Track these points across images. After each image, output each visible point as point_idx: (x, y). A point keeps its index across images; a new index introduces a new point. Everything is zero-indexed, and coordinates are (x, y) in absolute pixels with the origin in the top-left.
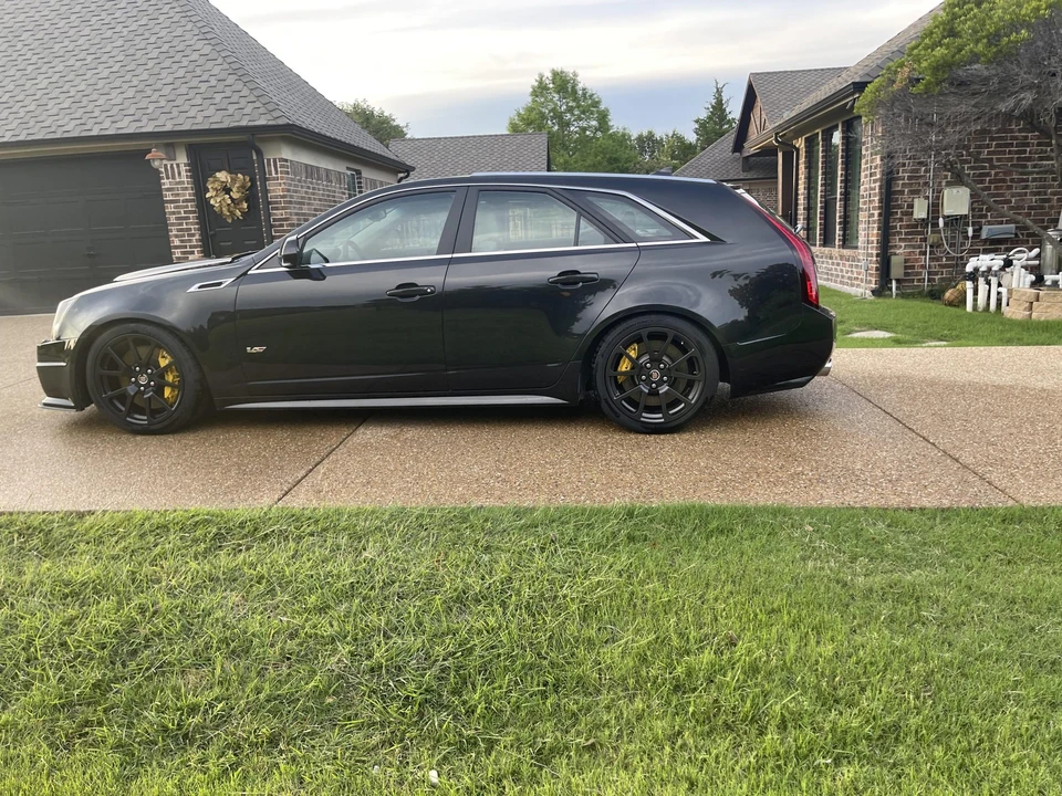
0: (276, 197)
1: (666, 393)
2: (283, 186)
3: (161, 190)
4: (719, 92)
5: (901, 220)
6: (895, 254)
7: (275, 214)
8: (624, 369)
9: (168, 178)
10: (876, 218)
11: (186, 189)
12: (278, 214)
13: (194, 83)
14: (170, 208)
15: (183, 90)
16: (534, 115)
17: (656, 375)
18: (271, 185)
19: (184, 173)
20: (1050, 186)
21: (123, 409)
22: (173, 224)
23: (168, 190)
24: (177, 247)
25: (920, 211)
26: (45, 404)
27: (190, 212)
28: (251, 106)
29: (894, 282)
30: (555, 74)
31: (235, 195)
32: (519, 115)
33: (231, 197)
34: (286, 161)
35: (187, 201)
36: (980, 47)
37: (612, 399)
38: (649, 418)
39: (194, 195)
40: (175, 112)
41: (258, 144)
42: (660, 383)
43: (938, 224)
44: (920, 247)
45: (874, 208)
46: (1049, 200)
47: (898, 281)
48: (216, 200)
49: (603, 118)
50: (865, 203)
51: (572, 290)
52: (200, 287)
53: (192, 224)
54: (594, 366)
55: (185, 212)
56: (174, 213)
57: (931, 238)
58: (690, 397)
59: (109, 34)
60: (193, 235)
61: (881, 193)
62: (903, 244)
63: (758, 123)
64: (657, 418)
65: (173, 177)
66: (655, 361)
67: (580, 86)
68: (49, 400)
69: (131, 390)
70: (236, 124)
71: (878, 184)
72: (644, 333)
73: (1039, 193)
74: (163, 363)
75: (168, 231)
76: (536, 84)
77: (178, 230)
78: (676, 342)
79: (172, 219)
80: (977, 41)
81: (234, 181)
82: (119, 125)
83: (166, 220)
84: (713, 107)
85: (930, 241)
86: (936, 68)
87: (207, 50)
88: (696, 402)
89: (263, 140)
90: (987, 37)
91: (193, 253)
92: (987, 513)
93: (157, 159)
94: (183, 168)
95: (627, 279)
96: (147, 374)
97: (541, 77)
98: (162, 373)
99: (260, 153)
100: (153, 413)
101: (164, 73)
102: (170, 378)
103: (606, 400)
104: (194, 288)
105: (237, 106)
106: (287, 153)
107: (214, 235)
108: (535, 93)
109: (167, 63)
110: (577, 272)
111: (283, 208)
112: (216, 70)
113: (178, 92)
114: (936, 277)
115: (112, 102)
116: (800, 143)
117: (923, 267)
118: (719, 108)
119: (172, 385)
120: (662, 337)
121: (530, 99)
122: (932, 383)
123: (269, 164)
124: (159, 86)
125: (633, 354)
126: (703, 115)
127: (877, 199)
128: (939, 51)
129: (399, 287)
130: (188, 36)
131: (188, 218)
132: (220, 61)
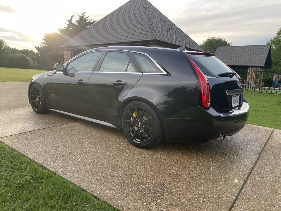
1: (142, 133)
21: (34, 105)
37: (126, 130)
38: (137, 141)
58: (151, 136)
69: (35, 101)
72: (136, 107)
88: (150, 139)
96: (38, 97)
100: (37, 108)
104: (46, 76)
110: (121, 81)
112: (145, 27)
113: (135, 32)
115: (122, 35)
124: (132, 31)
129: (79, 80)
130: (144, 18)
132: (147, 24)
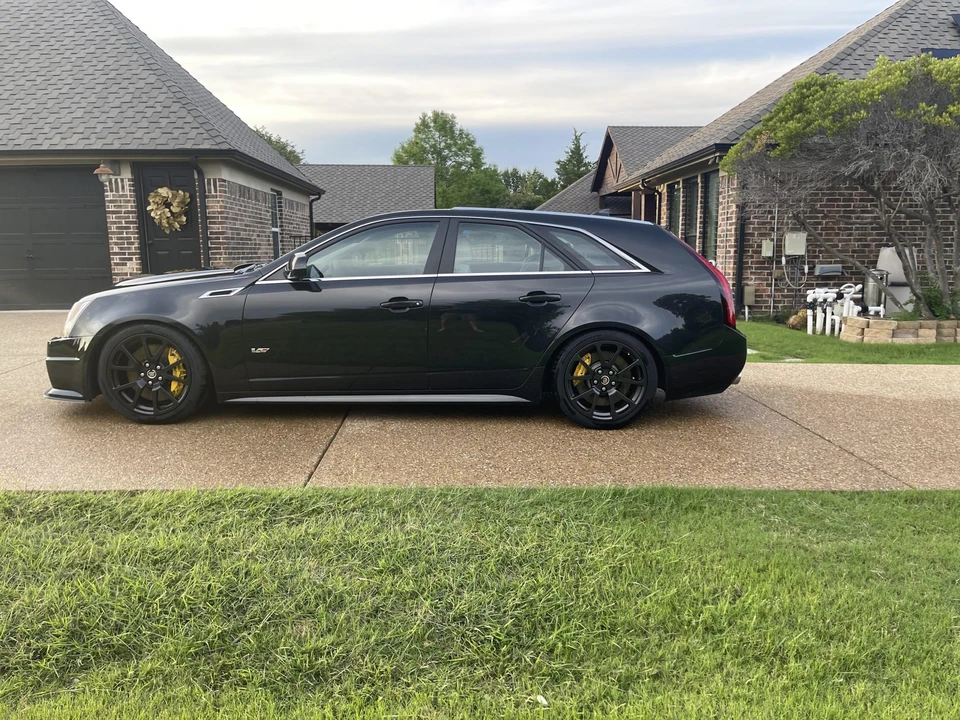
0: (214, 213)
1: (614, 395)
2: (221, 204)
3: (104, 201)
4: (577, 139)
5: (752, 257)
6: (747, 285)
7: (213, 228)
8: (579, 374)
9: (111, 191)
10: (732, 254)
11: (129, 201)
12: (215, 228)
13: (141, 107)
14: (112, 218)
15: (130, 113)
16: (415, 150)
17: (606, 380)
18: (209, 202)
19: (127, 188)
20: (870, 235)
21: (131, 401)
22: (114, 233)
23: (111, 201)
24: (116, 254)
25: (767, 250)
26: (50, 395)
27: (131, 222)
28: (195, 131)
29: (746, 308)
30: (436, 115)
31: (175, 209)
32: (403, 148)
33: (170, 211)
34: (225, 181)
35: (128, 212)
36: (827, 123)
37: (568, 399)
38: (599, 415)
39: (136, 207)
40: (122, 133)
41: (201, 166)
42: (609, 387)
43: (781, 262)
44: (767, 280)
45: (730, 246)
46: (868, 246)
47: (749, 307)
48: (156, 212)
49: (477, 155)
50: (722, 242)
51: (538, 308)
52: (211, 295)
53: (132, 233)
54: (555, 371)
55: (126, 222)
56: (115, 223)
57: (776, 273)
58: (634, 399)
59: (58, 58)
60: (133, 243)
61: (736, 235)
62: (753, 277)
63: (614, 168)
64: (606, 416)
65: (117, 191)
66: (606, 368)
67: (458, 127)
68: (54, 391)
69: (140, 384)
70: (181, 147)
71: (734, 227)
72: (598, 345)
73: (860, 240)
74: (172, 360)
75: (108, 239)
76: (419, 122)
77: (118, 238)
78: (623, 354)
79: (113, 228)
80: (824, 117)
81: (175, 196)
82: (68, 141)
83: (107, 228)
84: (572, 151)
85: (775, 275)
86: (789, 138)
87: (152, 79)
88: (639, 403)
89: (207, 162)
90: (832, 114)
91: (131, 259)
92: (893, 495)
93: (104, 173)
94: (127, 183)
95: (583, 301)
96: (156, 369)
97: (425, 116)
98: (170, 369)
99: (201, 173)
100: (159, 404)
101: (111, 97)
102: (177, 373)
103: (564, 400)
104: (206, 295)
105: (181, 131)
106: (226, 174)
107: (151, 244)
108: (418, 130)
109: (115, 88)
110: (544, 293)
111: (220, 223)
112: (161, 98)
113: (125, 115)
114: (780, 305)
115: (62, 120)
116: (663, 189)
117: (769, 296)
118: (577, 154)
119: (178, 380)
120: (611, 348)
121: (413, 134)
122: (809, 392)
123: (209, 183)
124: (106, 109)
125: (588, 362)
126: (564, 158)
127: (733, 239)
128: (792, 125)
129: (391, 300)
130: (134, 65)
131: (129, 228)
132: (165, 89)
